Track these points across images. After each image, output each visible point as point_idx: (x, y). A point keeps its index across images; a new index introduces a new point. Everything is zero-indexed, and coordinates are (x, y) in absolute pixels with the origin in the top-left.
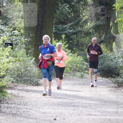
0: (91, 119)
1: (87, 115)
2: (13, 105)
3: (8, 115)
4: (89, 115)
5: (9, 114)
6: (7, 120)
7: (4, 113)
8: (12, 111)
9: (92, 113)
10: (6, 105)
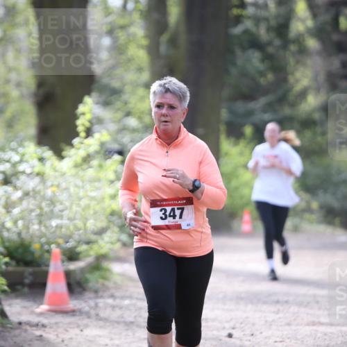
0: (319, 335)
1: (308, 324)
2: (127, 302)
3: (116, 325)
4: (314, 324)
5: (118, 323)
6: (111, 339)
7: (106, 320)
8: (125, 316)
9: (323, 320)
10: (110, 301)
